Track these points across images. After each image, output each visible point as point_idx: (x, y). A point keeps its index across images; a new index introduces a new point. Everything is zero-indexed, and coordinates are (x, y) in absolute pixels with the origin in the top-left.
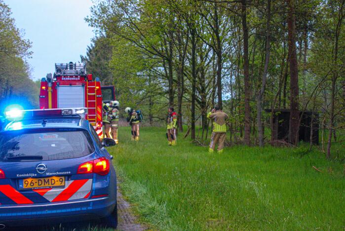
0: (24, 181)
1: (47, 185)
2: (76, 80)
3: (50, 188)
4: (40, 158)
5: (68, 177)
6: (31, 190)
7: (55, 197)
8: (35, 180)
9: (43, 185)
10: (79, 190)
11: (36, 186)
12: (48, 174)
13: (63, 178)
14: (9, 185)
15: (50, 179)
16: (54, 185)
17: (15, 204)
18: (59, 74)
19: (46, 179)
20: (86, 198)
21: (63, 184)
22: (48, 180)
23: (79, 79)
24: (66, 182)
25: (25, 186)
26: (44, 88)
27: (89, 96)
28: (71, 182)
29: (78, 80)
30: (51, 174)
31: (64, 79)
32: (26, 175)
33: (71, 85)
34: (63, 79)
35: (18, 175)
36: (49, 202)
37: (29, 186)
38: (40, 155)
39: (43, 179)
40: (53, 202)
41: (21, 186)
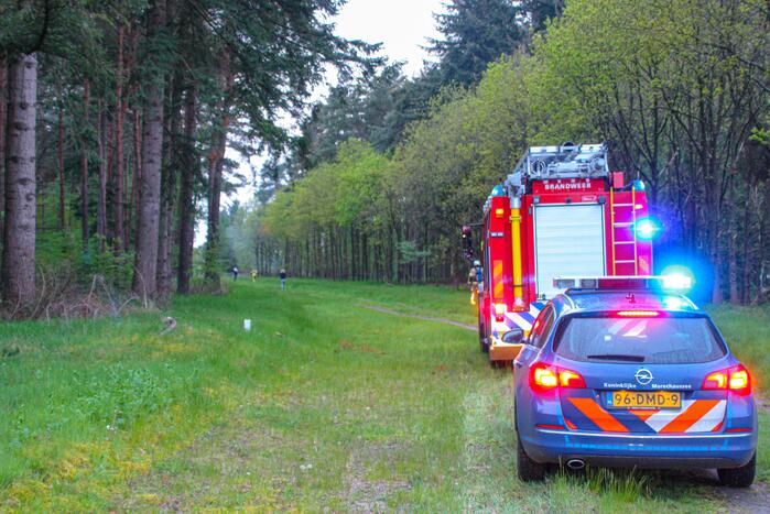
0: (615, 394)
1: (651, 404)
2: (581, 190)
3: (657, 410)
4: (639, 360)
5: (687, 394)
6: (625, 409)
7: (664, 425)
8: (631, 395)
9: (645, 404)
10: (704, 418)
11: (633, 404)
12: (654, 386)
13: (678, 394)
14: (590, 400)
15: (656, 394)
16: (663, 405)
17: (600, 430)
18: (539, 174)
19: (651, 395)
20: (715, 431)
21: (677, 405)
22: (654, 397)
23: (589, 185)
24: (683, 402)
25: (616, 404)
26: (500, 212)
27: (616, 229)
28: (692, 402)
29: (587, 190)
30: (659, 387)
31: (552, 186)
32: (617, 386)
33: (568, 201)
34: (547, 187)
35: (605, 385)
36: (654, 432)
37: (622, 404)
38: (641, 354)
39: (644, 395)
40: (661, 433)
41: (609, 402)
